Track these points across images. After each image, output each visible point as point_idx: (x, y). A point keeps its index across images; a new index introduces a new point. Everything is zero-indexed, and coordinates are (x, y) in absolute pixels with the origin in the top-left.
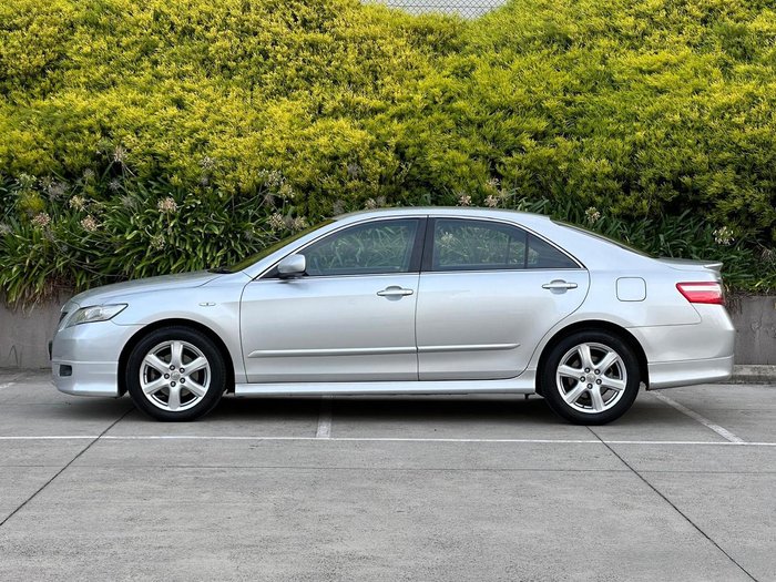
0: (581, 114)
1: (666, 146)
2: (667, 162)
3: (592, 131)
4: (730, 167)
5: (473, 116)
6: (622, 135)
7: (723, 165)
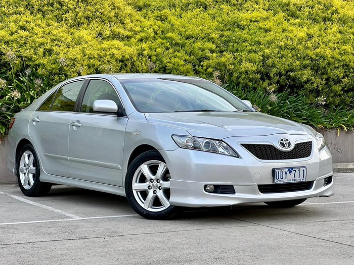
0: (229, 41)
1: (279, 57)
2: (281, 65)
3: (237, 50)
4: (309, 68)
5: (179, 41)
6: (255, 52)
7: (305, 67)
